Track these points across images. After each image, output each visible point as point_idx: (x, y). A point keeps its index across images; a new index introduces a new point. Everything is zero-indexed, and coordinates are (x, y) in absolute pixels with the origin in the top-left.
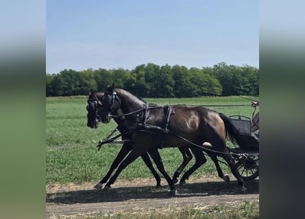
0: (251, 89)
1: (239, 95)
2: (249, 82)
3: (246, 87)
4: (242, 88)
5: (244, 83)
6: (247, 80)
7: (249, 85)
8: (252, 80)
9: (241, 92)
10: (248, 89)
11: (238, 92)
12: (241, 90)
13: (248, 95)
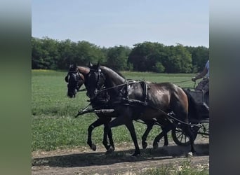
0: (51, 63)
1: (39, 68)
2: (50, 55)
3: (47, 61)
4: (43, 62)
5: (44, 57)
6: (47, 53)
7: (49, 58)
8: (53, 53)
9: (41, 66)
10: (48, 63)
11: (39, 65)
12: (41, 64)
13: (48, 69)
